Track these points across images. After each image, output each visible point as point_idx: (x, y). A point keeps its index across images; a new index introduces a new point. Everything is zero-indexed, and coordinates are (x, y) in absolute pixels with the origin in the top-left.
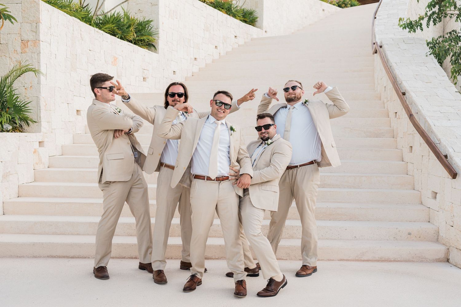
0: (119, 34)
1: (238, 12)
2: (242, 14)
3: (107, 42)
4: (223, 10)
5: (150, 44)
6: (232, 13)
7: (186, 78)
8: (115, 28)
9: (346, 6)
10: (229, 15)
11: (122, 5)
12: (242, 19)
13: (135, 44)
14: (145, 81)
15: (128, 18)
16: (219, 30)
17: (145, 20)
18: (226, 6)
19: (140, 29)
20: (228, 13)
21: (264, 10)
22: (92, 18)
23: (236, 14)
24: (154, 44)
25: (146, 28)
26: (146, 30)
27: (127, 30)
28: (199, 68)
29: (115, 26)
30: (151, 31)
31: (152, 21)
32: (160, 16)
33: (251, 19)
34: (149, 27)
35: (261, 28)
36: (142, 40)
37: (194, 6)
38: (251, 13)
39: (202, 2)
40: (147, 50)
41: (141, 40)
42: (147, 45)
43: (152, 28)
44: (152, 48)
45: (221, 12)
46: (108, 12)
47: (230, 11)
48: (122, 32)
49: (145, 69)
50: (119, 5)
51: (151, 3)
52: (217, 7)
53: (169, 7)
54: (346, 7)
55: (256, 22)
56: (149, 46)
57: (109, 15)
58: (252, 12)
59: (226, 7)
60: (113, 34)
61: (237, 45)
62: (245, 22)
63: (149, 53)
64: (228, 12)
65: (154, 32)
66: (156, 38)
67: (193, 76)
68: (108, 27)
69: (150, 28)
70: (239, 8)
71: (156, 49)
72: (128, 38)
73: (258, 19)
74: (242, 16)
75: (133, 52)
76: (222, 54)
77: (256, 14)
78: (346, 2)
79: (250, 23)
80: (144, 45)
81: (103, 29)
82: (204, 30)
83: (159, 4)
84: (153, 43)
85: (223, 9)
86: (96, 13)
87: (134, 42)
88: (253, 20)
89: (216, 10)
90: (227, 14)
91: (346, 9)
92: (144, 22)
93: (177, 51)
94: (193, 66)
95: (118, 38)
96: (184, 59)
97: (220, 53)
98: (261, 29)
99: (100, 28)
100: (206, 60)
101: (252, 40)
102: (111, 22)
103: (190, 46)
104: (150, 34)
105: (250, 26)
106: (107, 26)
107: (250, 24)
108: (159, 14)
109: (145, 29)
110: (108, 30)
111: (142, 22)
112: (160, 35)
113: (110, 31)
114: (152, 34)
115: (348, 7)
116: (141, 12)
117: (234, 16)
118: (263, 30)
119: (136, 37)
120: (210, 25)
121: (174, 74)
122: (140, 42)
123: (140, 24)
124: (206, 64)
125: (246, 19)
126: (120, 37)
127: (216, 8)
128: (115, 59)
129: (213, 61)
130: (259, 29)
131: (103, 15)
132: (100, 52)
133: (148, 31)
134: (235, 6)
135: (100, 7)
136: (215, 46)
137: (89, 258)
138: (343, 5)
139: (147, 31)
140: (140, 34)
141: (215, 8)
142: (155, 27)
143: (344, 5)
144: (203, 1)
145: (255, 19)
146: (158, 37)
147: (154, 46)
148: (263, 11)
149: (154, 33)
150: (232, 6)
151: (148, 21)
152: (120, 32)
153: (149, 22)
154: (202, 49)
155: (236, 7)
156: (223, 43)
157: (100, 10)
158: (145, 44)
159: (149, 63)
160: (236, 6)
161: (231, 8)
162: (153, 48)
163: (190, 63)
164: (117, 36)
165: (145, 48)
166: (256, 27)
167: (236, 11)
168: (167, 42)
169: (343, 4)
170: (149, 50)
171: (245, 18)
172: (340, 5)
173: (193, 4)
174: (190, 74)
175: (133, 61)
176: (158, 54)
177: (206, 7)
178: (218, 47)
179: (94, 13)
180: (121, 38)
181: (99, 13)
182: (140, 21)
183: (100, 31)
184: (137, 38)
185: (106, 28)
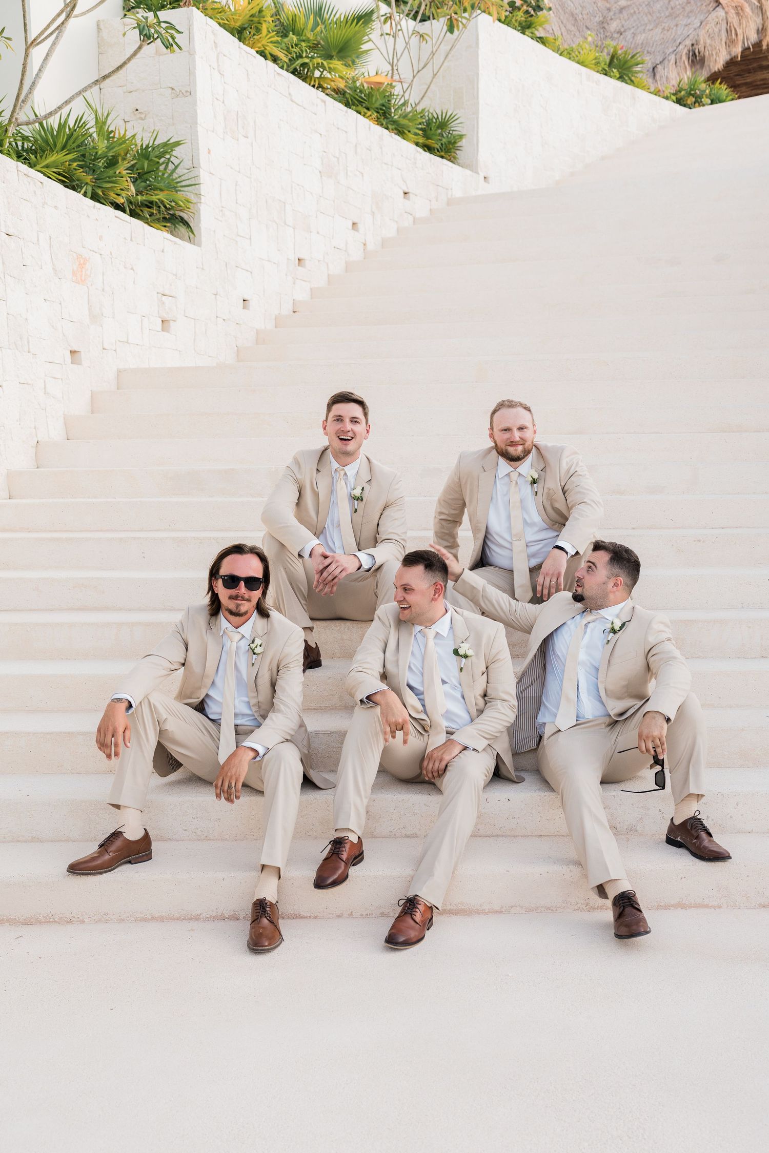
0: (87, 184)
1: (409, 120)
2: (420, 126)
3: (56, 207)
4: (369, 113)
5: (173, 215)
6: (395, 122)
7: (276, 319)
8: (75, 164)
9: (698, 102)
10: (387, 128)
11: (87, 94)
12: (421, 140)
13: (133, 214)
14: (168, 332)
15: (109, 135)
16: (362, 174)
17: (157, 143)
18: (378, 102)
19: (143, 168)
20: (384, 123)
21: (480, 115)
22: (6, 131)
23: (403, 126)
24: (185, 216)
25: (162, 168)
26: (160, 174)
27: (111, 172)
28: (311, 289)
29: (74, 160)
30: (175, 176)
31: (178, 144)
32: (199, 129)
33: (444, 140)
34: (170, 164)
35: (472, 166)
36: (151, 202)
37: (292, 101)
38: (443, 125)
39: (314, 86)
40: (169, 236)
41: (149, 205)
42: (164, 218)
43: (176, 167)
44: (180, 228)
45: (367, 120)
46: (51, 114)
47: (388, 118)
48: (96, 179)
49: (167, 292)
50: (79, 93)
51: (173, 89)
52: (354, 104)
53: (223, 102)
54: (700, 106)
55: (458, 152)
56: (172, 223)
57: (54, 122)
58: (448, 121)
59: (377, 105)
60: (70, 182)
61: (411, 219)
62: (428, 148)
63: (175, 243)
64: (384, 119)
65: (183, 178)
66: (193, 198)
67: (294, 312)
68: (54, 161)
69: (171, 167)
70: (409, 109)
71: (192, 232)
72: (112, 196)
73: (463, 143)
74: (420, 132)
75: (131, 240)
76: (370, 247)
77: (457, 128)
78: (699, 90)
79: (443, 154)
80: (158, 220)
81: (38, 167)
82: (320, 172)
83: (195, 91)
84: (182, 214)
85: (368, 109)
86: (15, 114)
87: (130, 210)
88: (450, 142)
89: (351, 113)
90: (382, 125)
91: (698, 111)
92: (154, 149)
93: (250, 239)
94: (294, 284)
95: (85, 195)
96: (269, 261)
97: (364, 245)
98: (472, 171)
99: (31, 166)
100: (328, 264)
101: (450, 202)
102: (59, 146)
103: (285, 224)
104: (173, 187)
105: (444, 161)
106: (52, 158)
107: (442, 157)
108: (199, 122)
109: (158, 169)
110: (54, 172)
111: (147, 147)
112: (203, 189)
113: (59, 174)
114: (179, 185)
115: (704, 105)
116: (143, 116)
117: (400, 131)
118: (478, 174)
119: (137, 195)
120: (338, 158)
121: (244, 308)
122: (146, 210)
123: (145, 154)
124: (328, 275)
125: (430, 142)
126: (89, 194)
127: (350, 108)
128: (82, 262)
129: (349, 267)
130: (468, 172)
131: (34, 122)
132: (38, 240)
133: (166, 175)
134: (400, 103)
135: (27, 96)
136: (351, 224)
137: (83, 922)
138: (691, 100)
139: (163, 174)
140: (143, 184)
141: (347, 105)
142: (187, 164)
143: (694, 99)
144: (316, 85)
145: (455, 143)
146: (198, 195)
147: (186, 224)
148: (477, 118)
149: (184, 184)
150: (393, 101)
151: (165, 144)
152: (88, 178)
153: (168, 147)
154: (318, 233)
155: (404, 104)
156: (373, 213)
157: (27, 108)
158: (162, 216)
159: (176, 275)
160: (402, 101)
161: (390, 109)
162: (182, 229)
163: (286, 275)
164: (83, 191)
165: (163, 228)
166: (459, 165)
167: (405, 116)
168: (222, 211)
169: (691, 97)
170: (172, 233)
171: (428, 138)
172: (681, 99)
173: (290, 94)
174: (287, 309)
175: (132, 269)
176: (199, 245)
177: (324, 102)
178: (360, 226)
179: (12, 116)
180: (95, 197)
181: (22, 117)
182: (142, 145)
183: (32, 172)
184: (139, 198)
185: (47, 166)
